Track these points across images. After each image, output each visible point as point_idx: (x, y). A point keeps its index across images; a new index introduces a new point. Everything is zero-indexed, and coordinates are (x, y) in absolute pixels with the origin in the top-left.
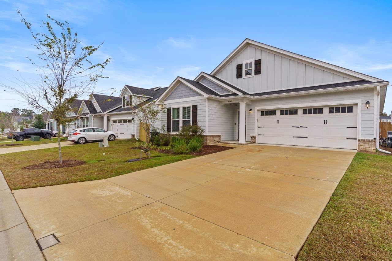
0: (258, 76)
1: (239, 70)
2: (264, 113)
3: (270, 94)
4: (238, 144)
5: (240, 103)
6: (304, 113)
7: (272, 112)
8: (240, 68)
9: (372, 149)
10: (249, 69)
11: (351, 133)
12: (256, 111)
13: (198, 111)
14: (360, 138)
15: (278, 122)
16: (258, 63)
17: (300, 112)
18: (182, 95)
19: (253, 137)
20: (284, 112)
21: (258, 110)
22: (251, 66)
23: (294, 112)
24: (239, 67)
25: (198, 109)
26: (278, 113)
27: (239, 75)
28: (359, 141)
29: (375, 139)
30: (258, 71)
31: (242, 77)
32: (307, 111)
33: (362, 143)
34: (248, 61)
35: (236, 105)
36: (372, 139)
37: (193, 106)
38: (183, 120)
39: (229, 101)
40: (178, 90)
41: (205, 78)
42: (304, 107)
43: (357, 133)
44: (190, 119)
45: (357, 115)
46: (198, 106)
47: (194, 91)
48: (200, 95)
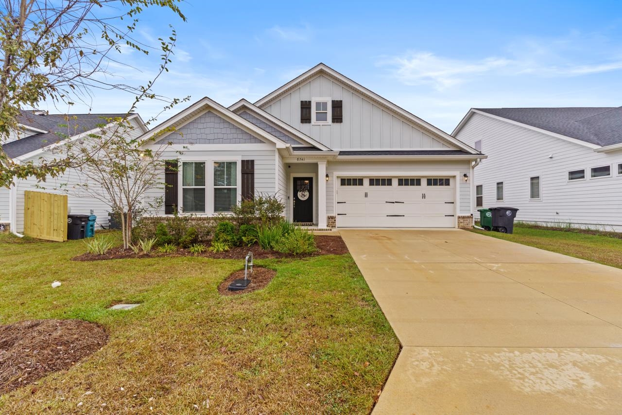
0: (337, 125)
1: (304, 110)
2: (345, 182)
3: (360, 155)
4: (318, 230)
5: (319, 163)
6: (399, 185)
7: (358, 182)
8: (307, 107)
9: (471, 225)
10: (322, 111)
11: (449, 209)
12: (335, 178)
13: (256, 171)
14: (460, 215)
15: (366, 195)
16: (337, 106)
17: (395, 182)
18: (211, 137)
19: (332, 218)
20: (374, 182)
21: (338, 177)
22: (325, 108)
23: (387, 182)
24: (306, 106)
25: (256, 167)
26: (366, 182)
27: (306, 118)
28: (459, 217)
29: (472, 215)
30: (337, 118)
31: (310, 122)
32: (403, 182)
33: (462, 220)
34: (321, 99)
35: (289, 167)
36: (469, 215)
37: (243, 161)
38: (215, 189)
39: (299, 159)
40: (200, 126)
41: (245, 111)
42: (400, 177)
43: (455, 209)
44: (236, 185)
45: (455, 189)
46: (255, 163)
47: (246, 133)
48: (261, 142)
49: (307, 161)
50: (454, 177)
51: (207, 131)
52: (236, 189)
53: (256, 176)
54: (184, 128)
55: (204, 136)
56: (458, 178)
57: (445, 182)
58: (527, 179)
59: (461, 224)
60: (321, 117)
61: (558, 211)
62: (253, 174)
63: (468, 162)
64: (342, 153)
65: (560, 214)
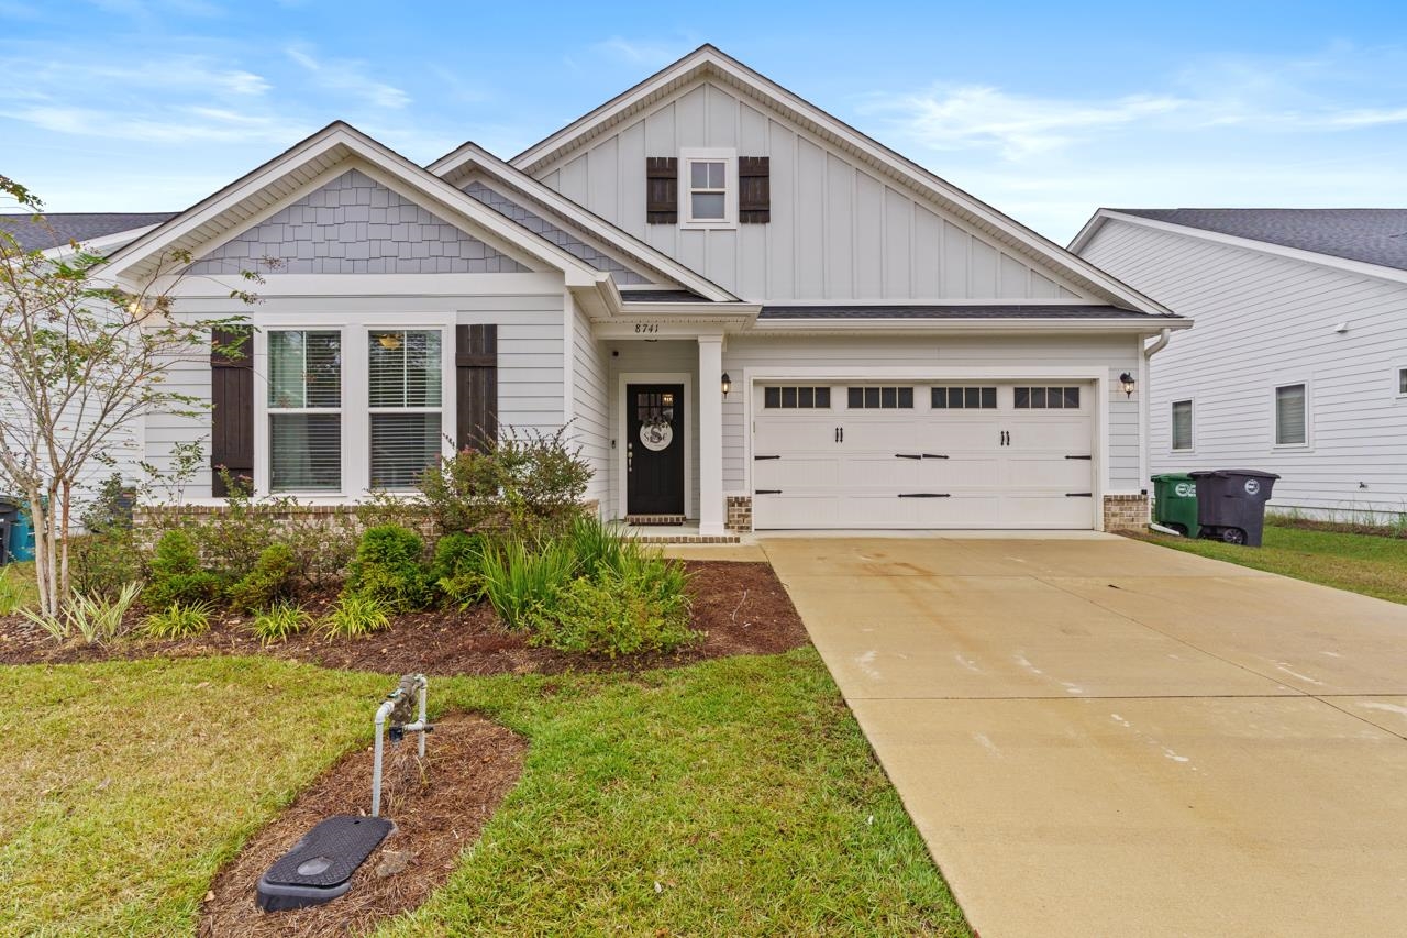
0: (754, 230)
1: (658, 186)
2: (777, 396)
3: (823, 316)
4: (699, 541)
5: (700, 339)
6: (935, 405)
7: (816, 396)
8: (667, 175)
9: (1141, 523)
10: (709, 190)
11: (1076, 477)
12: (748, 386)
13: (502, 361)
14: (1112, 493)
15: (839, 436)
16: (755, 173)
17: (922, 398)
18: (359, 251)
19: (740, 504)
20: (863, 396)
21: (756, 383)
22: (719, 179)
23: (899, 396)
24: (661, 174)
25: (502, 347)
26: (839, 398)
27: (662, 210)
28: (1108, 500)
29: (1144, 492)
30: (755, 210)
31: (674, 221)
32: (947, 396)
33: (1115, 509)
34: (708, 154)
35: (616, 354)
36: (1137, 492)
37: (461, 329)
38: (373, 417)
39: (642, 328)
40: (325, 216)
41: (477, 182)
42: (937, 381)
43: (1094, 476)
44: (440, 405)
45: (1094, 418)
46: (501, 333)
47: (472, 239)
48: (518, 268)
49: (664, 333)
50: (1093, 382)
51: (347, 233)
52: (439, 416)
53: (502, 376)
54: (270, 222)
55: (337, 249)
56: (1105, 386)
57: (1067, 396)
58: (1266, 392)
59: (1116, 520)
60: (708, 204)
61: (1365, 480)
62: (493, 369)
63: (1134, 339)
64: (768, 312)
65: (1371, 488)
